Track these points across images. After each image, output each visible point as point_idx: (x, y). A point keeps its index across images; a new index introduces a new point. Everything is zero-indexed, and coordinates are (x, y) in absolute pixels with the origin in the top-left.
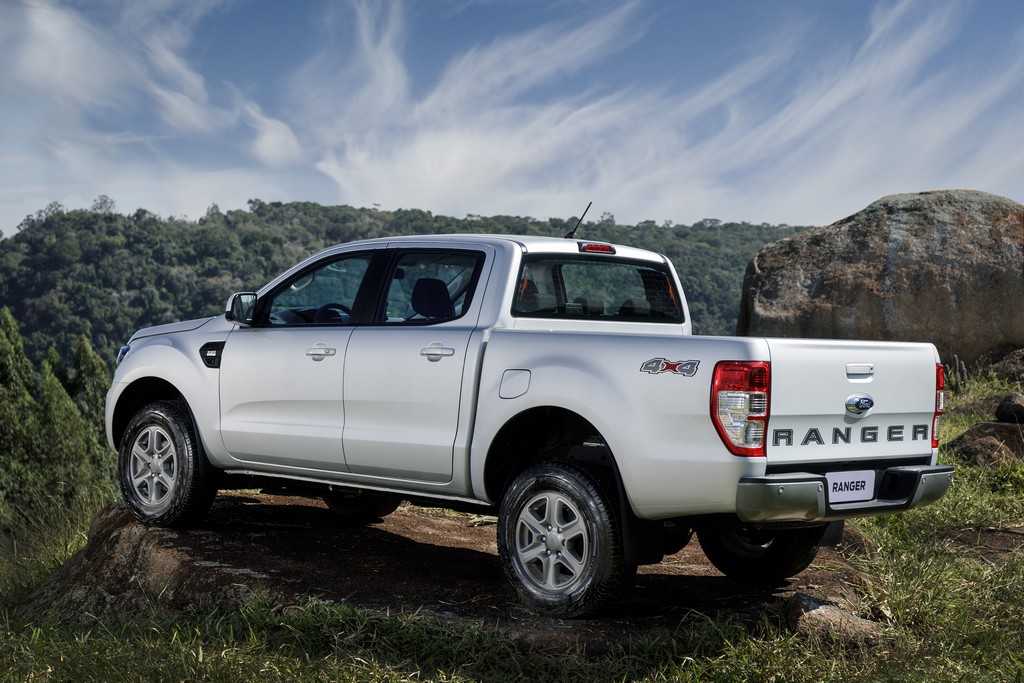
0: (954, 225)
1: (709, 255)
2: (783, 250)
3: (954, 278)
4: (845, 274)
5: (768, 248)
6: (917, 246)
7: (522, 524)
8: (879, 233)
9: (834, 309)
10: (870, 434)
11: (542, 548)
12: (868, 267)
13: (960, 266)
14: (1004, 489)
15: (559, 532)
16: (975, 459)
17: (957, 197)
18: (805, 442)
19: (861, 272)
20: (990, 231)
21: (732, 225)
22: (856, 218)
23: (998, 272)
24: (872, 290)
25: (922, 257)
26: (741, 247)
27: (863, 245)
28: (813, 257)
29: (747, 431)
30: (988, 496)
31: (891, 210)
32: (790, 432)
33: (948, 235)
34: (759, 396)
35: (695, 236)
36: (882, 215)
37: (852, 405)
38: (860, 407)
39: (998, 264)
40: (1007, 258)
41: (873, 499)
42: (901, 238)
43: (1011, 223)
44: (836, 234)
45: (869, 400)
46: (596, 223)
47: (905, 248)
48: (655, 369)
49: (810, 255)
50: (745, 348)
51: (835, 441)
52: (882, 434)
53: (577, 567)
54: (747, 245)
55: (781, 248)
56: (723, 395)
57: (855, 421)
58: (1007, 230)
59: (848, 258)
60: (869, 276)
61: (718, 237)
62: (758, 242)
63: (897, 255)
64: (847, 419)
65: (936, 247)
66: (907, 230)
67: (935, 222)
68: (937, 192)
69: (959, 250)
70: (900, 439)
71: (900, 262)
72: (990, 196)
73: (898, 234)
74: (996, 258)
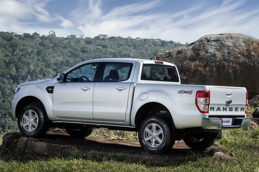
0: (233, 47)
1: (102, 52)
2: (166, 56)
3: (233, 67)
4: (191, 66)
5: (160, 55)
6: (218, 54)
7: (146, 131)
8: (204, 50)
9: (187, 79)
10: (231, 109)
11: (151, 137)
12: (200, 63)
13: (235, 63)
14: (257, 137)
15: (155, 133)
16: (247, 128)
17: (234, 36)
18: (217, 110)
19: (197, 65)
20: (247, 49)
21: (113, 38)
22: (195, 43)
23: (250, 65)
24: (202, 72)
25: (221, 59)
26: (118, 49)
27: (198, 54)
28: (178, 59)
29: (204, 107)
30: (252, 139)
31: (208, 41)
32: (214, 108)
33: (231, 51)
34: (207, 99)
35: (95, 43)
36: (205, 43)
37: (227, 102)
38: (229, 102)
39: (250, 62)
40: (253, 60)
41: (231, 125)
42: (212, 52)
43: (255, 46)
44: (187, 50)
45: (231, 101)
46: (47, 36)
47: (214, 55)
48: (181, 93)
49: (177, 58)
50: (204, 88)
51: (223, 110)
52: (234, 109)
53: (160, 141)
54: (121, 48)
55: (165, 55)
56: (199, 99)
57: (228, 106)
58: (253, 49)
59: (192, 59)
60: (200, 66)
61: (107, 44)
62: (126, 46)
63: (211, 58)
64: (226, 105)
65: (226, 55)
66: (215, 49)
67: (226, 46)
68: (226, 34)
69: (235, 57)
70: (238, 111)
71: (212, 61)
72: (247, 36)
73: (211, 50)
74: (249, 60)
